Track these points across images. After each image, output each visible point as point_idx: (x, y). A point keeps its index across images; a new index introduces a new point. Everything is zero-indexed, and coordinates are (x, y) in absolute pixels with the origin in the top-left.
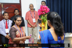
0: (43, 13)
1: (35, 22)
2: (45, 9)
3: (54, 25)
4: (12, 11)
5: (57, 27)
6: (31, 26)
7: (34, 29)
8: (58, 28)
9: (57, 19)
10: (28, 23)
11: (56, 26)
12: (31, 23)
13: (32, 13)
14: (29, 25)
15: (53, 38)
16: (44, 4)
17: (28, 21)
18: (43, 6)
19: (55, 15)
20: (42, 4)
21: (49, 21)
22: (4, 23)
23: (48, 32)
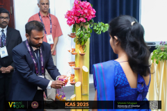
0: (82, 19)
1: (52, 42)
3: (128, 46)
5: (136, 53)
8: (138, 54)
11: (132, 51)
15: (127, 81)
19: (132, 23)
21: (116, 37)
23: (116, 67)
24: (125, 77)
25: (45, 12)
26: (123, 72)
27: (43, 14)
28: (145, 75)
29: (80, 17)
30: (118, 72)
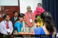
0: (39, 13)
1: (32, 22)
2: (40, 10)
4: (12, 13)
6: (28, 25)
7: (31, 28)
9: (48, 17)
10: (26, 23)
12: (28, 23)
13: (29, 14)
14: (26, 25)
16: (40, 6)
17: (26, 21)
18: (39, 8)
20: (38, 6)
22: (5, 24)
23: (41, 29)
24: (44, 33)
25: (29, 11)
26: (44, 31)
27: (28, 12)
28: (53, 32)
29: (38, 12)
30: (42, 31)
